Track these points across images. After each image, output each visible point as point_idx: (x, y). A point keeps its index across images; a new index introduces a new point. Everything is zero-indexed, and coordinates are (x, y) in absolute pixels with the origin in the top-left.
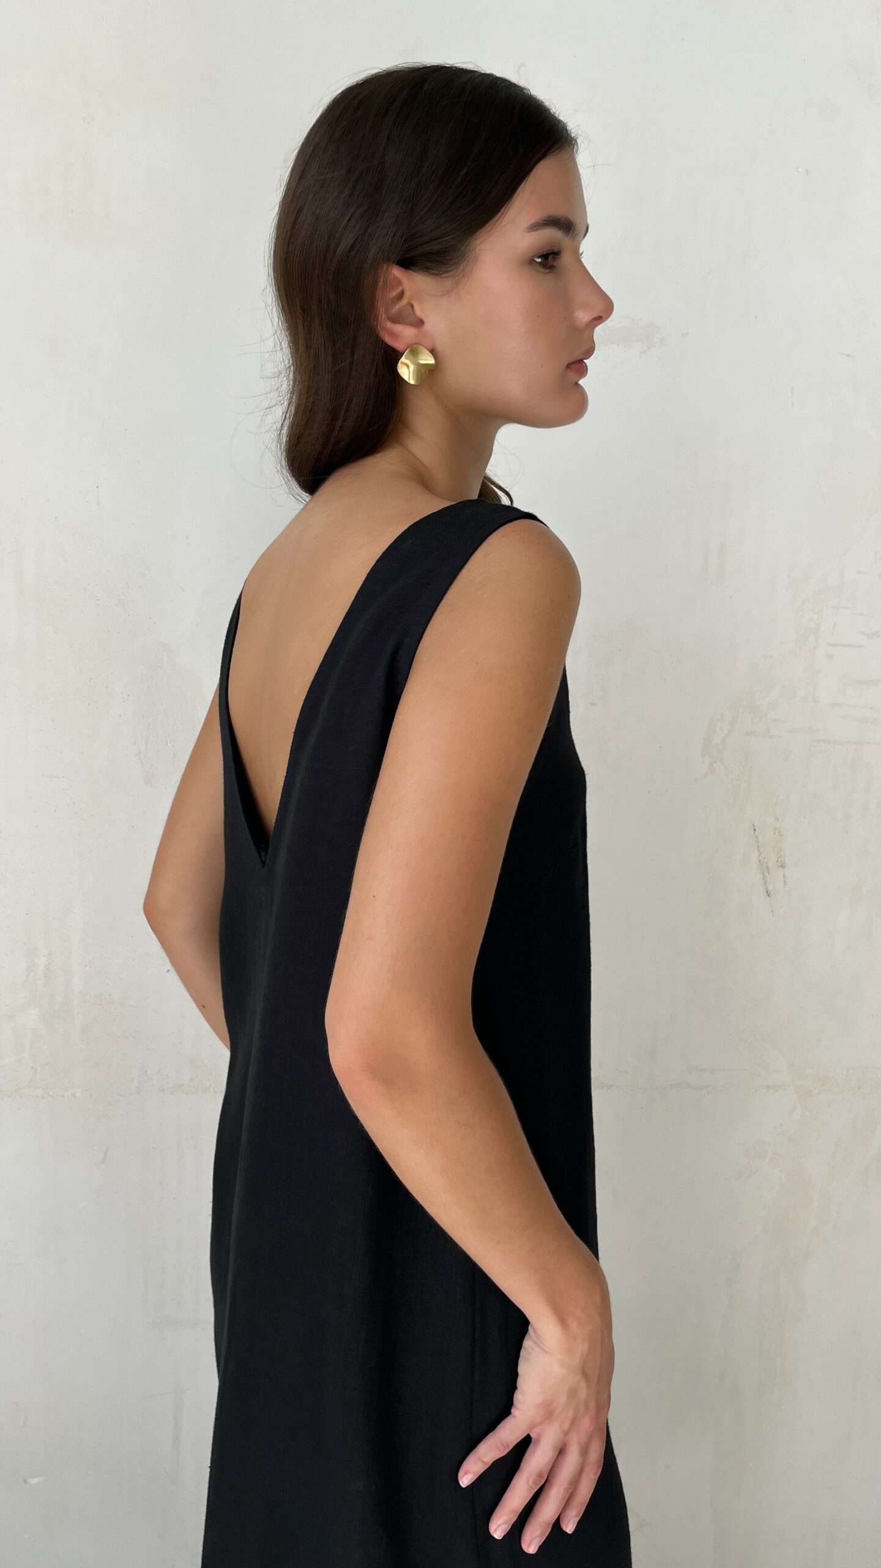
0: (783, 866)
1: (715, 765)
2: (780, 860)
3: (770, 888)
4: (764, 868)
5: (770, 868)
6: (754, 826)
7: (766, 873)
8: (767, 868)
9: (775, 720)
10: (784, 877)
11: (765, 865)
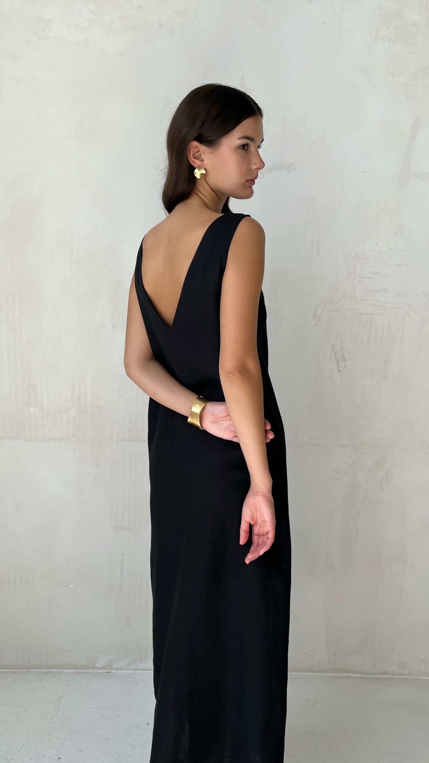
0: (344, 361)
1: (318, 323)
2: (343, 358)
3: (340, 369)
4: (337, 361)
5: (340, 361)
6: (333, 345)
7: (338, 363)
8: (339, 361)
9: (340, 306)
10: (345, 365)
11: (338, 360)
